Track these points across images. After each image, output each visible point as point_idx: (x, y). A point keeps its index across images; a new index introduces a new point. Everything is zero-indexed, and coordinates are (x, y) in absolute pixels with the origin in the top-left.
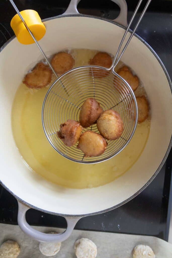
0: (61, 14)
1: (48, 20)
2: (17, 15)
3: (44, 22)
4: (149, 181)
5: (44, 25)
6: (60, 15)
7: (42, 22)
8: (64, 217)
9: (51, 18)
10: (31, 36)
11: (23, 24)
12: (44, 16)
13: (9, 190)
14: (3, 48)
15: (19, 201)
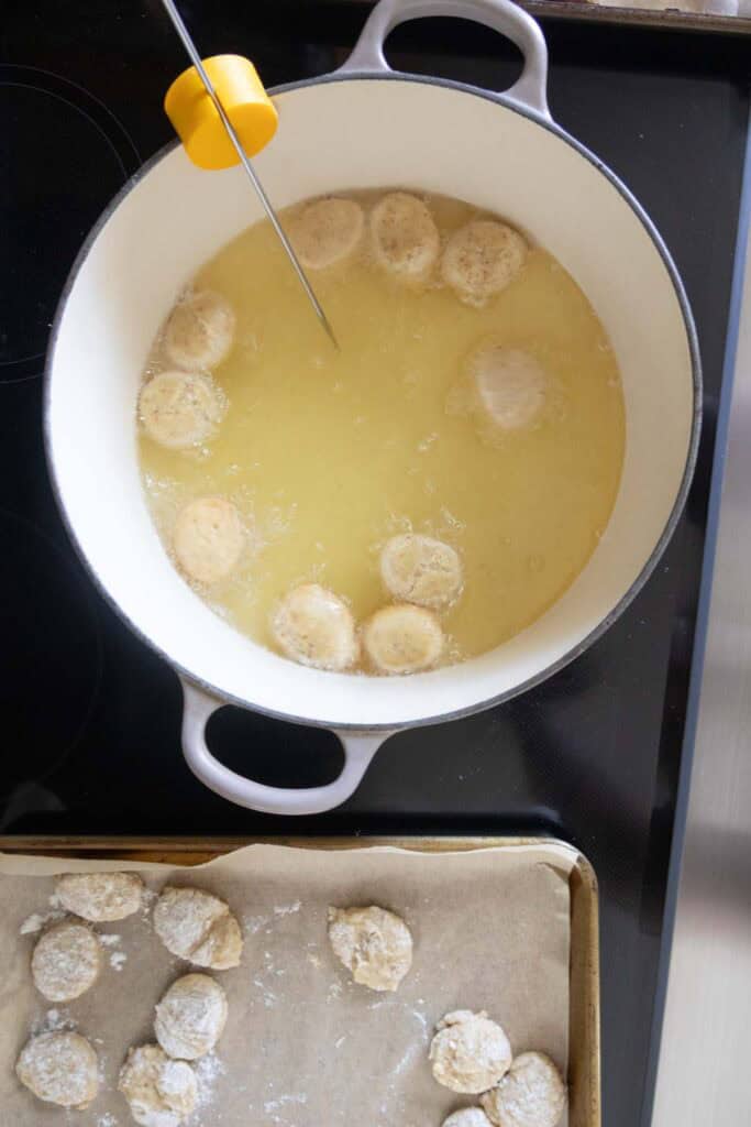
0: (331, 71)
1: (289, 90)
2: (193, 68)
3: (276, 97)
4: (614, 612)
5: (274, 103)
6: (328, 75)
7: (269, 95)
8: (335, 731)
9: (299, 83)
10: (232, 141)
11: (209, 101)
12: (274, 75)
13: (153, 645)
14: (138, 180)
15: (186, 681)
